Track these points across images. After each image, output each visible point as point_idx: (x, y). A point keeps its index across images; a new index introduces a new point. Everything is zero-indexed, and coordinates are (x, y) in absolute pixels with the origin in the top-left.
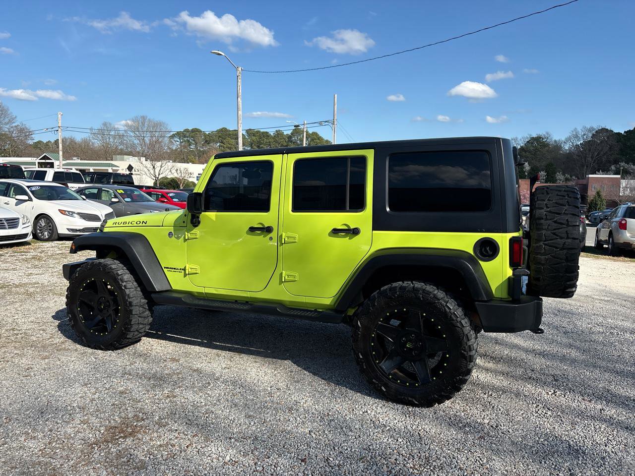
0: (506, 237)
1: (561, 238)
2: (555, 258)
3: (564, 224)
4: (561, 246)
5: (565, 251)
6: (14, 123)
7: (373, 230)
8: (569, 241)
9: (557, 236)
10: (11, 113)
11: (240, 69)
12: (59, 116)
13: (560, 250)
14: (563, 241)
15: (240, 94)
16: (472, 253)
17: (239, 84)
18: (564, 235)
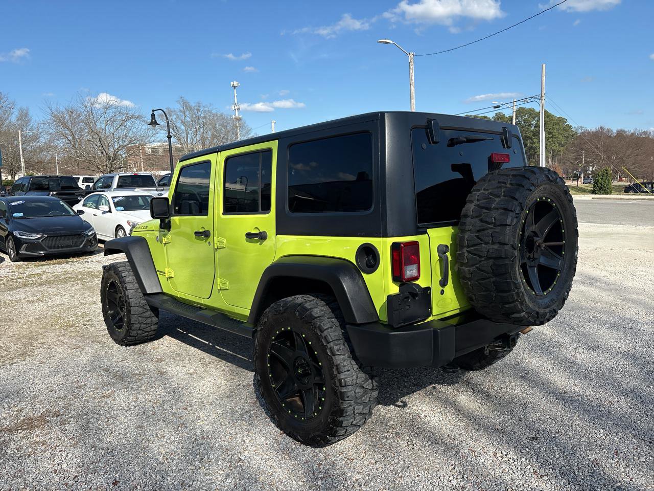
0: (386, 242)
1: (486, 243)
2: (481, 270)
3: (490, 224)
4: (485, 254)
5: (491, 261)
6: (250, 134)
7: (276, 235)
8: (496, 247)
9: (481, 240)
10: (247, 125)
11: (411, 55)
12: (273, 124)
13: (485, 260)
14: (488, 247)
15: (413, 81)
16: (354, 262)
17: (411, 71)
18: (490, 239)
